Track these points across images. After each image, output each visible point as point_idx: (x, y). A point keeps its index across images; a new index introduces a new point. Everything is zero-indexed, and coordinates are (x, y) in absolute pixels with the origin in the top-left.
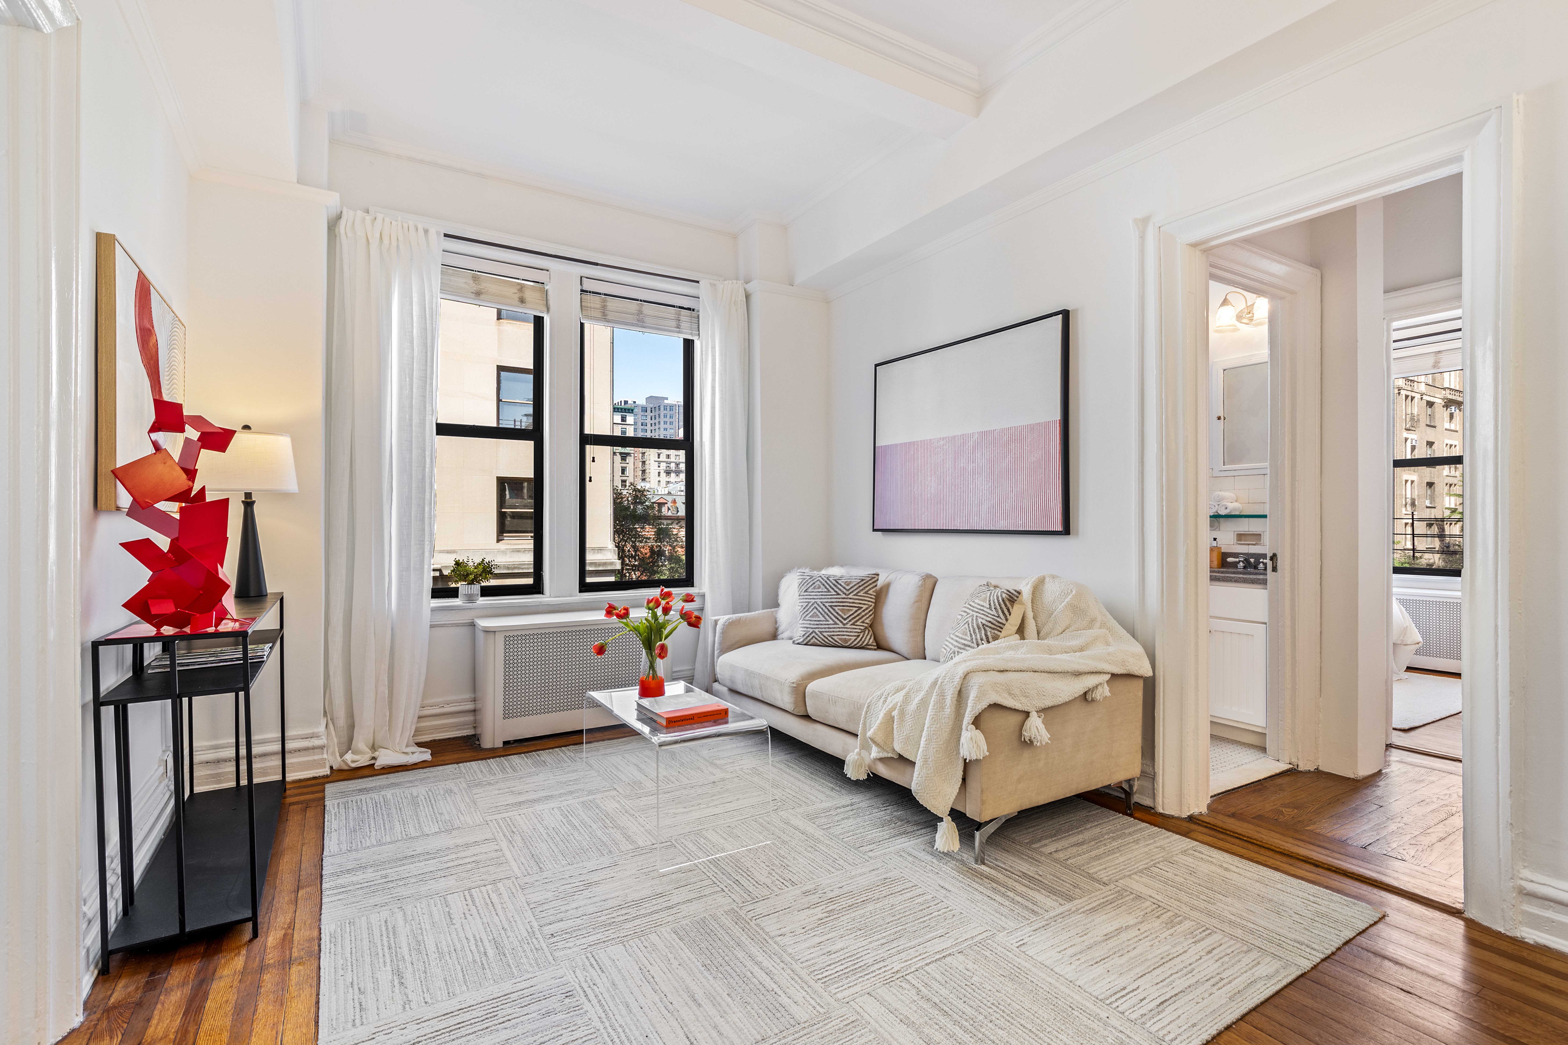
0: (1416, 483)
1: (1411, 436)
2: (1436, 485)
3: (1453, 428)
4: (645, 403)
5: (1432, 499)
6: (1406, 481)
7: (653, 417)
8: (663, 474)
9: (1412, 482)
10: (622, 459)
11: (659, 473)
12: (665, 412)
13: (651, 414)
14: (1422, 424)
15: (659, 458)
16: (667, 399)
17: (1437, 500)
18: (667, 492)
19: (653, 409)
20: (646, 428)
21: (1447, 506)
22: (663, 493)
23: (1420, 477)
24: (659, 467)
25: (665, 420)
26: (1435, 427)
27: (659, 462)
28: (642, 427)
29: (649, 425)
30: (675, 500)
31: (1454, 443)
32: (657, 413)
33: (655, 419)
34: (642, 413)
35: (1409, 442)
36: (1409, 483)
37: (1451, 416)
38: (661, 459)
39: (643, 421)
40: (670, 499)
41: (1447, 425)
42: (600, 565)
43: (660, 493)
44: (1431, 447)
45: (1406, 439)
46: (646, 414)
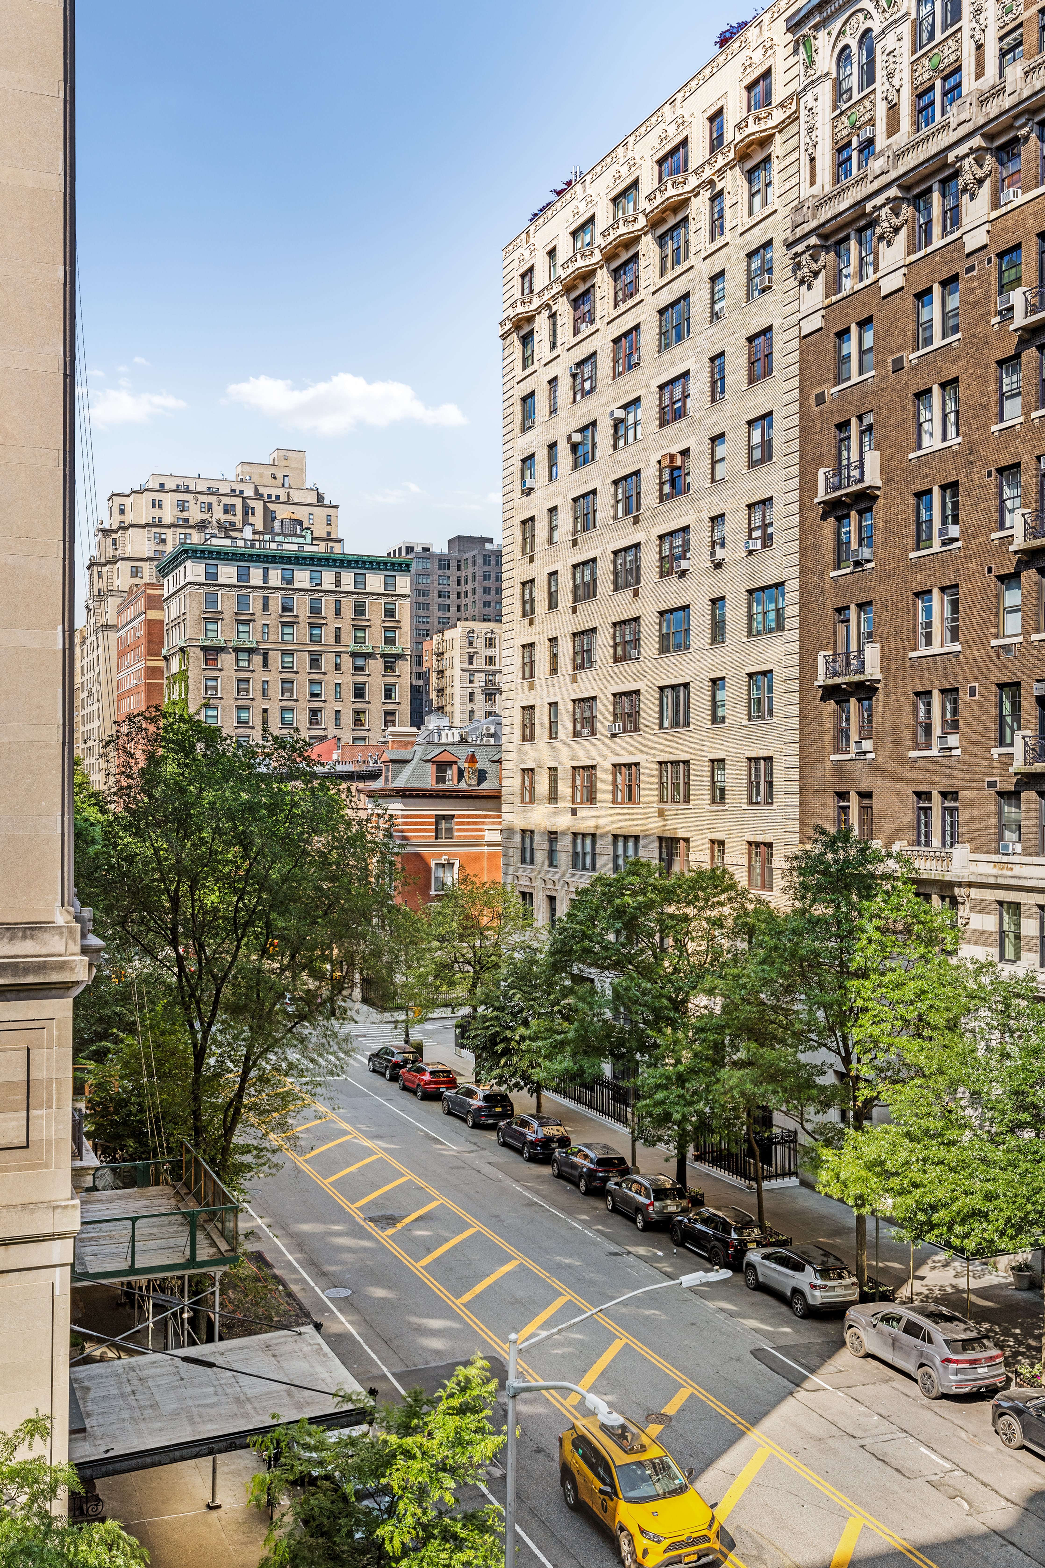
4: (445, 551)
7: (463, 580)
8: (479, 698)
10: (386, 669)
11: (471, 695)
12: (486, 568)
13: (458, 573)
15: (471, 663)
16: (491, 541)
18: (457, 738)
19: (462, 563)
20: (448, 601)
24: (471, 682)
25: (487, 584)
27: (472, 673)
28: (441, 601)
29: (453, 596)
30: (473, 756)
32: (470, 570)
33: (466, 582)
34: (441, 572)
38: (474, 667)
39: (441, 588)
40: (463, 753)
42: (28, 969)
43: (443, 740)
46: (448, 573)
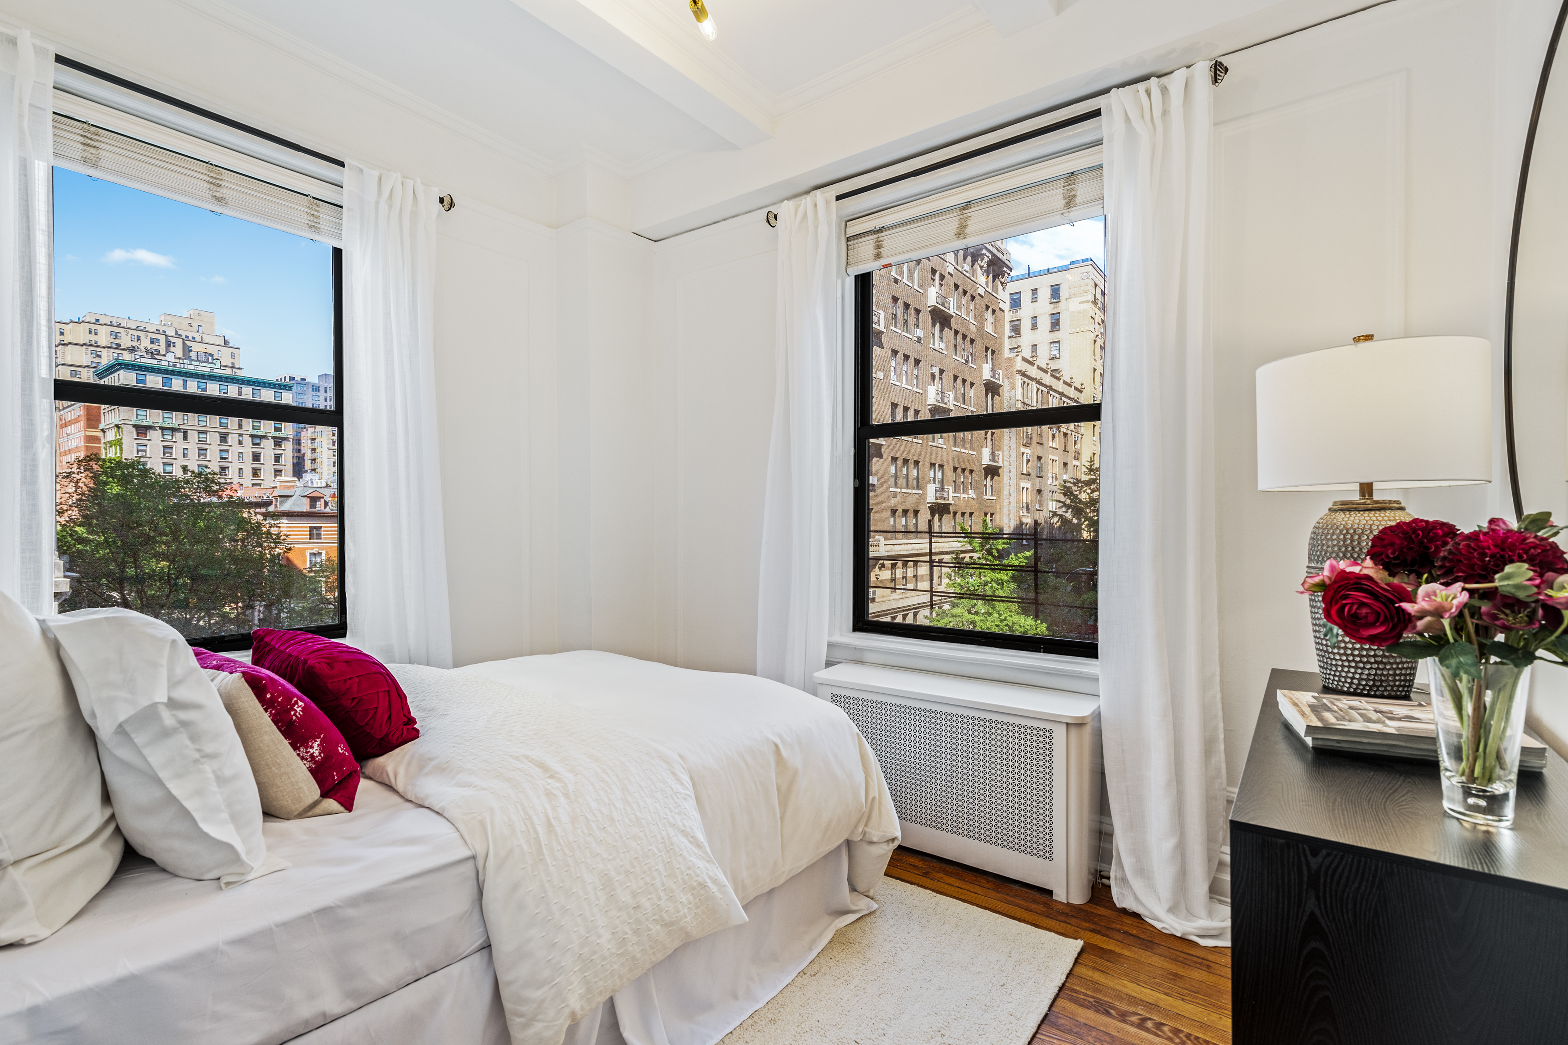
0: (1029, 490)
1: (1027, 451)
2: (1043, 492)
3: (1054, 446)
5: (1041, 505)
6: (1023, 488)
9: (1027, 489)
14: (1034, 442)
17: (1045, 505)
18: (324, 484)
21: (1051, 509)
22: (319, 485)
23: (1033, 485)
26: (1042, 444)
31: (1056, 458)
35: (1025, 455)
36: (1025, 489)
37: (1054, 436)
39: (313, 402)
40: (328, 492)
41: (1051, 444)
43: (315, 485)
44: (1040, 460)
45: (1023, 453)
